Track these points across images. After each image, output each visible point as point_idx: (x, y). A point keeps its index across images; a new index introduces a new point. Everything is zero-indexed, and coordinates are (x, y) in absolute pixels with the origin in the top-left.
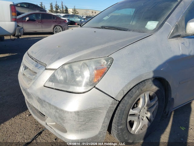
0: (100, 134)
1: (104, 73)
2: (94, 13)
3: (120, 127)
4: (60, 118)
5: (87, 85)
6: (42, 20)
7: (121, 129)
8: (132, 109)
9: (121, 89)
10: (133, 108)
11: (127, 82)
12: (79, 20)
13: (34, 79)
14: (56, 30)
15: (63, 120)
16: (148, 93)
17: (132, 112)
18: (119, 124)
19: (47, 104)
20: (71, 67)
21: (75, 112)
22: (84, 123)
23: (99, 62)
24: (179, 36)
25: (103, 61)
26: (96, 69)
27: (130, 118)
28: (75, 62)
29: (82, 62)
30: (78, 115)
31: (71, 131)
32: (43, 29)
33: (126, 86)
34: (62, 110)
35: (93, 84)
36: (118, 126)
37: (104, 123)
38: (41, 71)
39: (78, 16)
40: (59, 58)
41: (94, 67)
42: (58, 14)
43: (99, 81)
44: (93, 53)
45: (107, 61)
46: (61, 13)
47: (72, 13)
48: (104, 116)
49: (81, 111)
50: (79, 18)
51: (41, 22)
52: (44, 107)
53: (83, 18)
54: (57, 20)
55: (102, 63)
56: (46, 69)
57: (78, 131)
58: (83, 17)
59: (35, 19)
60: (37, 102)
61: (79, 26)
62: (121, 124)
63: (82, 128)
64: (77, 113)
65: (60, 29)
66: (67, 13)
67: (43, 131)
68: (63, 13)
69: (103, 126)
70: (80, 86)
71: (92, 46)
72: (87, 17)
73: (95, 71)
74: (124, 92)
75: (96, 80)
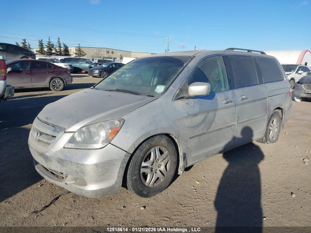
0: (116, 183)
1: (118, 132)
2: (110, 52)
3: (133, 178)
4: (81, 172)
5: (103, 142)
6: (31, 71)
7: (135, 179)
8: (144, 162)
9: (132, 143)
10: (146, 161)
11: (137, 138)
12: (88, 65)
13: (53, 143)
14: (53, 84)
15: (83, 173)
16: (158, 147)
17: (144, 164)
18: (133, 175)
19: (68, 162)
20: (88, 129)
21: (94, 164)
22: (102, 174)
23: (113, 123)
24: (182, 98)
25: (117, 122)
26: (111, 129)
27: (142, 170)
28: (93, 124)
29: (98, 124)
30: (97, 167)
31: (91, 183)
32: (34, 84)
33: (136, 141)
34: (82, 164)
35: (108, 141)
36: (132, 177)
37: (119, 173)
38: (60, 134)
39: (85, 60)
40: (77, 122)
41: (109, 127)
42: (53, 57)
43: (113, 138)
44: (108, 115)
45: (120, 121)
46: (57, 55)
47: (76, 54)
48: (119, 167)
49: (99, 163)
50: (87, 63)
51: (31, 74)
52: (65, 166)
53: (94, 62)
54: (55, 70)
55: (116, 124)
56: (65, 132)
57: (97, 181)
58: (93, 60)
59: (21, 69)
60: (57, 163)
61: (87, 75)
62: (135, 175)
63: (100, 178)
64: (96, 165)
65: (60, 83)
66: (68, 55)
67: (60, 196)
68: (60, 55)
69: (118, 177)
70: (98, 143)
71: (107, 110)
72: (99, 61)
73: (110, 131)
74: (134, 146)
75: (111, 138)
